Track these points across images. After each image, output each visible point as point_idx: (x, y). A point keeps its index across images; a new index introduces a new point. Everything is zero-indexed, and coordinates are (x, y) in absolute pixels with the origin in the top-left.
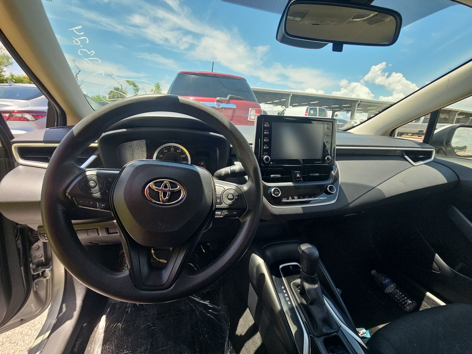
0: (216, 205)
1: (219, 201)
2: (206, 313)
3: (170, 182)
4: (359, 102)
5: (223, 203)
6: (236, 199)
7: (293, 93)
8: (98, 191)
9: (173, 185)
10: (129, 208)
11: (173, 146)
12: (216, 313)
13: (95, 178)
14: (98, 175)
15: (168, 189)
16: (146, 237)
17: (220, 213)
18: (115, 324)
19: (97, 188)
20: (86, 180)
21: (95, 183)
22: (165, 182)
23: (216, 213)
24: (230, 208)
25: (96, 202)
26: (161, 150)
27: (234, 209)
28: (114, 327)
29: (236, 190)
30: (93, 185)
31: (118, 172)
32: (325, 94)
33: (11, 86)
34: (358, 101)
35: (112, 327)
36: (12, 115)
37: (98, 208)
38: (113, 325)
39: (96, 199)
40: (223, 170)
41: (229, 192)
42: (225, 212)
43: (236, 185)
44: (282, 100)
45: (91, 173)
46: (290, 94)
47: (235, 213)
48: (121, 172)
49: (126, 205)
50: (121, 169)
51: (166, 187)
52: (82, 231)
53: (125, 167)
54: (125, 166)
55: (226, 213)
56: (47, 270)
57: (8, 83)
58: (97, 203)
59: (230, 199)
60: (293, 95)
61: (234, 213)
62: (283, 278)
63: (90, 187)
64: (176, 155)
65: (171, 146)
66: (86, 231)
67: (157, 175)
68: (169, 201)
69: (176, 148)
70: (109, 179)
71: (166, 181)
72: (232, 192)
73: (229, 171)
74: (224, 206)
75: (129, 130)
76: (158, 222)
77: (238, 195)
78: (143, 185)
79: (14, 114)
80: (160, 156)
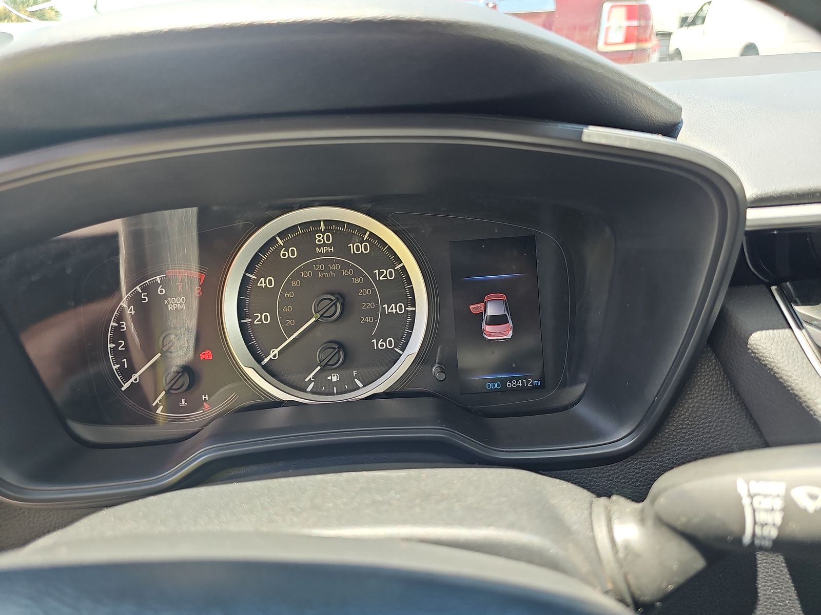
11: (328, 223)
26: (263, 249)
64: (344, 273)
65: (317, 223)
80: (262, 284)
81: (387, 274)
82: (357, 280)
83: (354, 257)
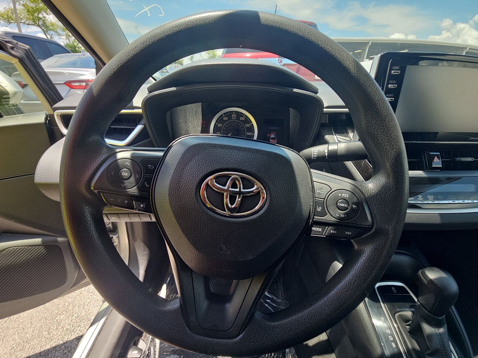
0: (314, 216)
1: (320, 210)
2: (264, 303)
3: (242, 178)
4: (468, 49)
5: (328, 213)
6: (352, 208)
7: (372, 40)
8: (134, 185)
9: (248, 184)
10: (177, 218)
11: (236, 112)
12: (275, 305)
13: (128, 163)
14: (133, 159)
15: (238, 190)
16: (203, 264)
17: (320, 230)
18: (174, 294)
19: (132, 179)
20: (116, 167)
21: (129, 171)
22: (233, 176)
23: (314, 229)
24: (339, 224)
25: (131, 201)
26: (220, 117)
27: (348, 227)
28: (173, 297)
29: (352, 192)
30: (126, 174)
31: (161, 154)
32: (417, 39)
33: (85, 56)
34: (466, 48)
35: (172, 298)
36: (88, 84)
37: (136, 209)
38: (172, 295)
39: (132, 197)
40: (314, 149)
41: (340, 195)
42: (330, 230)
43: (349, 181)
44: (356, 52)
45: (124, 155)
46: (369, 43)
47: (349, 233)
48: (166, 154)
49: (173, 212)
50: (166, 149)
51: (234, 185)
52: (134, 214)
53: (171, 147)
54: (171, 144)
55: (332, 231)
56: (114, 237)
57: (82, 52)
58: (134, 202)
59: (340, 208)
60: (372, 43)
61: (346, 233)
62: (382, 304)
63: (122, 179)
64: (238, 124)
65: (233, 112)
66: (138, 215)
67: (220, 164)
68: (239, 209)
69: (239, 114)
70: (149, 166)
71: (235, 175)
72: (346, 195)
73: (326, 151)
74: (328, 218)
75: (179, 88)
76: (221, 244)
77: (357, 201)
78: (197, 180)
79: (89, 83)
80: (219, 125)
81: (248, 125)
82: (241, 126)
83: (241, 121)
